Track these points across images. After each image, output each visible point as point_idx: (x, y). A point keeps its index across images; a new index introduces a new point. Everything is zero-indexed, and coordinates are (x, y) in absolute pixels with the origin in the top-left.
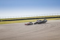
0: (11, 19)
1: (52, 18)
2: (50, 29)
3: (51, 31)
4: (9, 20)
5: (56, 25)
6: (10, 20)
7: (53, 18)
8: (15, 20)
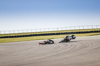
0: (14, 34)
1: (82, 33)
2: (79, 51)
3: (82, 54)
4: (12, 35)
5: (90, 44)
6: (12, 37)
7: (85, 32)
8: (21, 36)
